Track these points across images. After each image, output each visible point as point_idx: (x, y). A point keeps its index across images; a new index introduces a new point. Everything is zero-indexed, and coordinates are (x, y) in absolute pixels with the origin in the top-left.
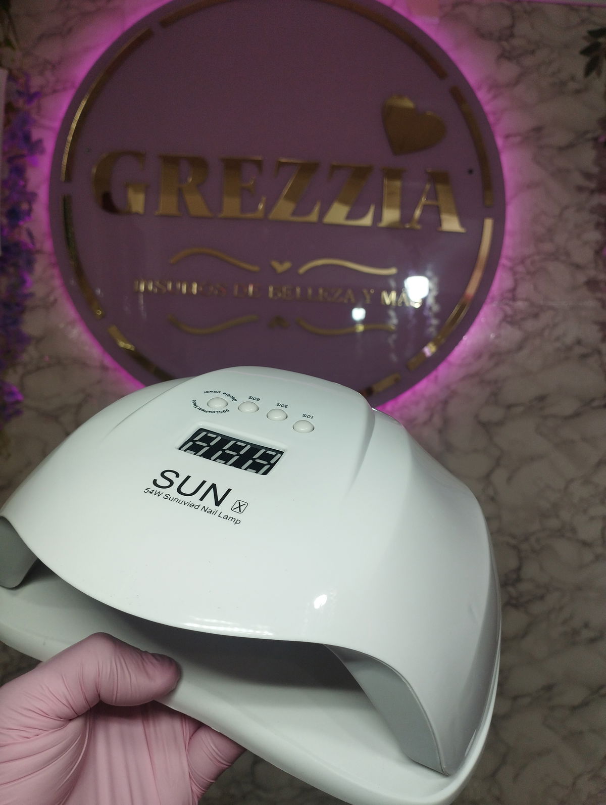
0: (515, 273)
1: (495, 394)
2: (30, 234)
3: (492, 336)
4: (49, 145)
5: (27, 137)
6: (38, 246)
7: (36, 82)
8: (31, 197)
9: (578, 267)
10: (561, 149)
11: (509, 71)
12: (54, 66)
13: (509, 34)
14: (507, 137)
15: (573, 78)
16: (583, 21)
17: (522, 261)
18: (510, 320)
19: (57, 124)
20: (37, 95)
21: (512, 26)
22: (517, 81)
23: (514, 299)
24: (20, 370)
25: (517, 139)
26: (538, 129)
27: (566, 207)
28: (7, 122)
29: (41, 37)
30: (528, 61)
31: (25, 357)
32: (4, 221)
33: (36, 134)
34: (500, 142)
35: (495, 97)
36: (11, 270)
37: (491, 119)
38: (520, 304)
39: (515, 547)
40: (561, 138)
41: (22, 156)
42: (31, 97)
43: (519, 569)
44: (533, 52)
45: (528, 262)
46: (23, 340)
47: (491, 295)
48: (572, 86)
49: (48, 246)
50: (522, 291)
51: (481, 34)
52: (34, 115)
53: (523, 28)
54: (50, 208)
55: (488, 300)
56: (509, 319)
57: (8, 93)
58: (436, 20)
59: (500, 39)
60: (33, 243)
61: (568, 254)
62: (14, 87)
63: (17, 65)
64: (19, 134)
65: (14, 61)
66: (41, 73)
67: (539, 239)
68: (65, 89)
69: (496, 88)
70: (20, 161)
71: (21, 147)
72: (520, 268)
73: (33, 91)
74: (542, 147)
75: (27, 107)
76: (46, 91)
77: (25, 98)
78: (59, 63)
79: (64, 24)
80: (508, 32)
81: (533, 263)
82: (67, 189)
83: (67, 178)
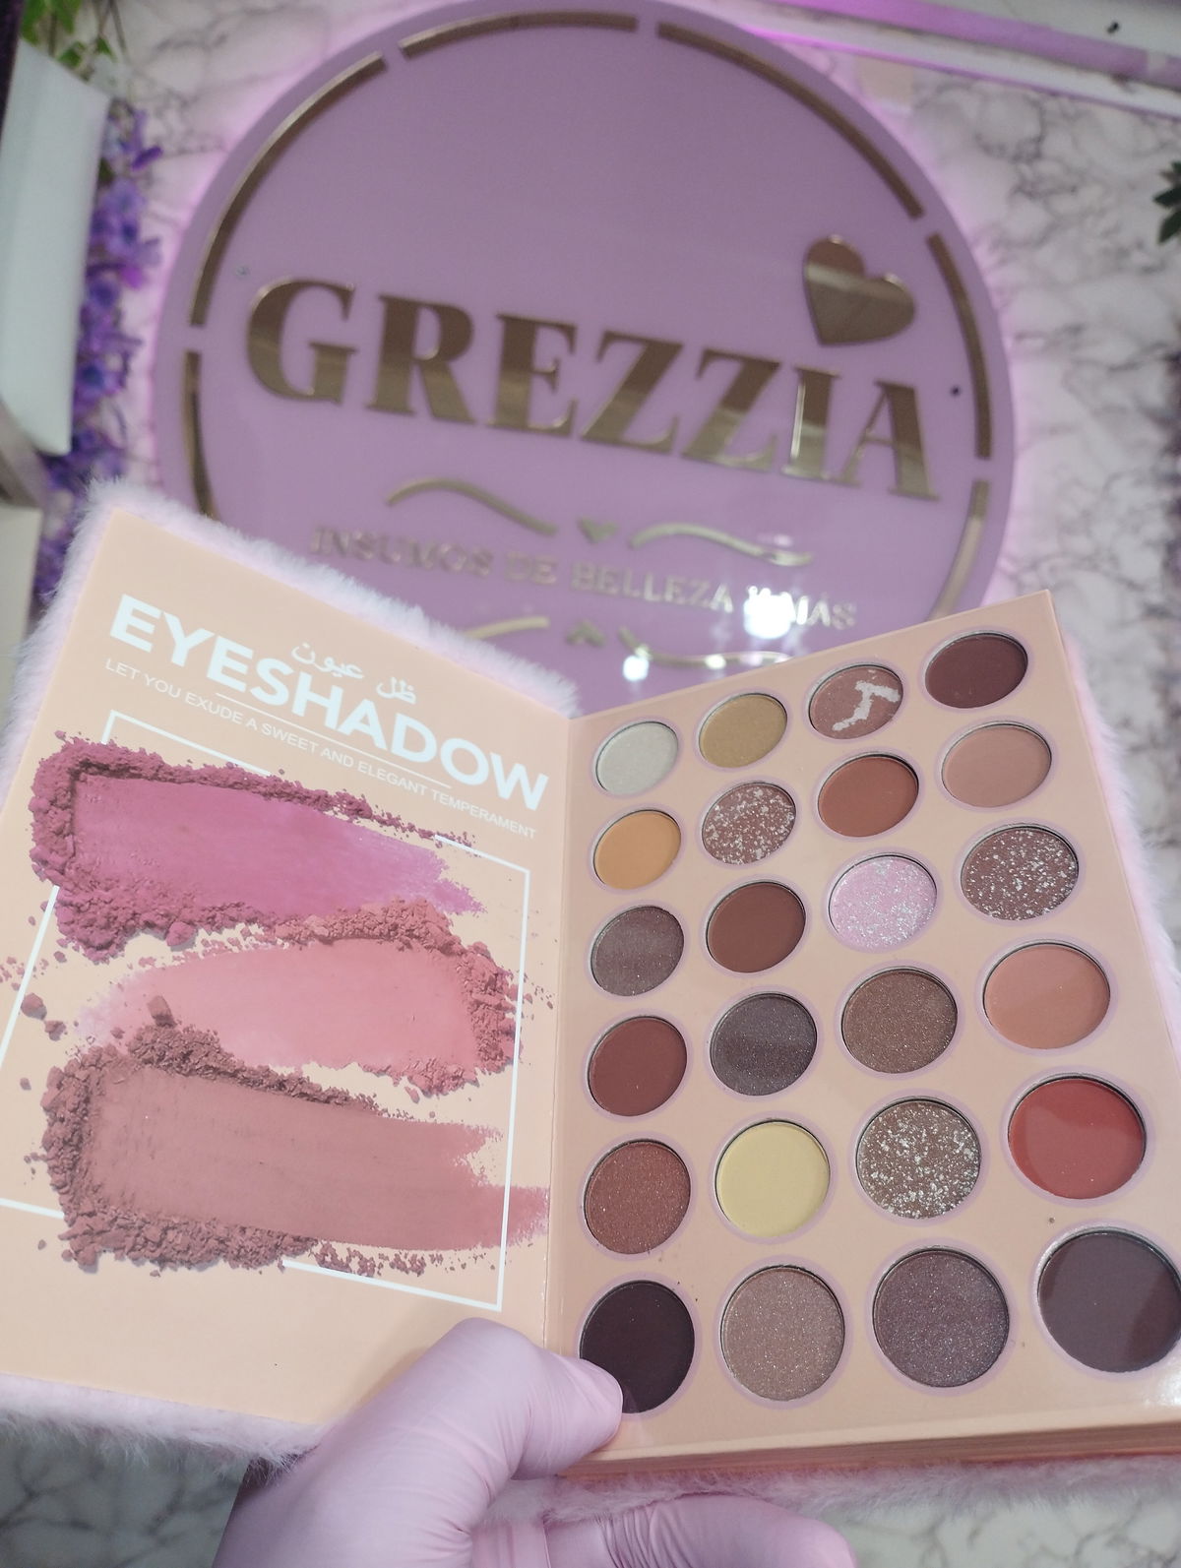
2: (120, 420)
4: (168, 251)
5: (130, 232)
6: (131, 444)
7: (152, 131)
8: (127, 347)
9: (1132, 585)
10: (1114, 370)
11: (1028, 218)
12: (186, 103)
13: (1031, 152)
14: (1020, 336)
15: (1140, 245)
16: (1163, 146)
17: (1034, 566)
20: (154, 153)
21: (1039, 139)
22: (1043, 239)
25: (1039, 343)
26: (1076, 330)
27: (1115, 477)
28: (96, 200)
29: (164, 46)
30: (1065, 204)
34: (1008, 343)
35: (1003, 262)
37: (996, 301)
40: (1116, 350)
42: (148, 156)
44: (1073, 190)
45: (1045, 567)
48: (1138, 258)
51: (986, 146)
52: (142, 192)
53: (1058, 143)
54: (154, 373)
57: (105, 143)
58: (906, 109)
59: (1016, 158)
60: (124, 437)
61: (1114, 560)
62: (115, 133)
63: (121, 91)
64: (114, 222)
65: (113, 82)
66: (159, 114)
67: (1066, 529)
68: (203, 150)
69: (1006, 245)
70: (109, 277)
71: (116, 245)
72: (1029, 578)
73: (148, 144)
74: (1079, 363)
75: (133, 173)
76: (167, 147)
77: (132, 157)
78: (196, 99)
79: (212, 26)
80: (1031, 148)
81: (1053, 570)
82: (196, 339)
83: (198, 318)
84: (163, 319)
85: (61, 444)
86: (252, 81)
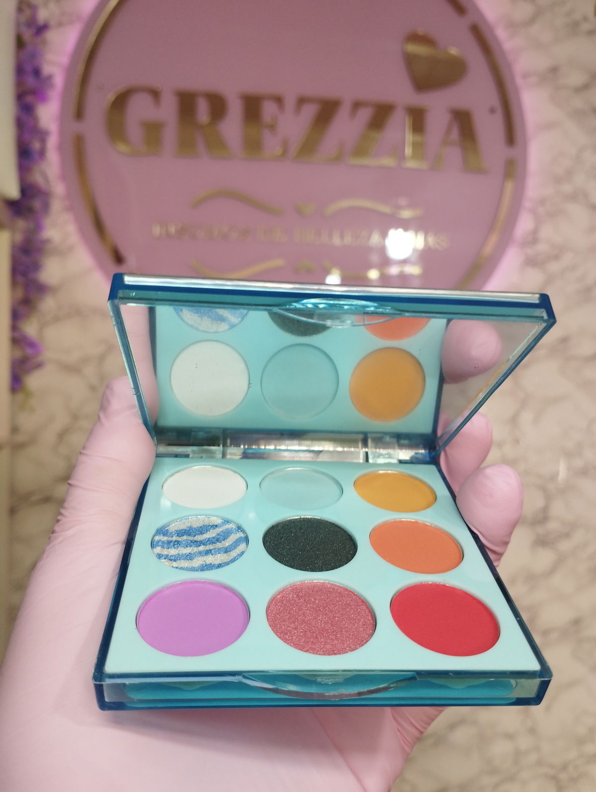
0: (537, 215)
2: (45, 177)
4: (59, 80)
5: (37, 72)
6: (52, 190)
7: (43, 15)
8: (43, 136)
10: (577, 90)
11: (524, 11)
14: (526, 76)
15: (585, 19)
19: (65, 60)
20: (45, 27)
22: (532, 21)
23: (535, 242)
25: (534, 80)
26: (554, 70)
27: (583, 149)
31: (43, 307)
33: (46, 69)
34: (519, 81)
35: (512, 35)
36: (26, 215)
37: (510, 57)
38: (542, 247)
39: (541, 487)
40: (576, 78)
41: (32, 92)
42: (41, 29)
43: (545, 509)
45: (548, 203)
46: (42, 289)
48: (586, 27)
50: (543, 234)
52: (41, 50)
54: (60, 148)
55: (513, 242)
56: (531, 261)
60: (48, 186)
61: (585, 195)
62: (23, 19)
64: (28, 68)
66: (45, 5)
67: (558, 180)
68: (71, 22)
70: (29, 99)
71: (30, 81)
72: (541, 210)
73: (41, 22)
74: (558, 88)
75: (35, 39)
76: (52, 23)
77: (33, 30)
81: (553, 204)
82: (79, 128)
83: (80, 117)
84: (62, 119)
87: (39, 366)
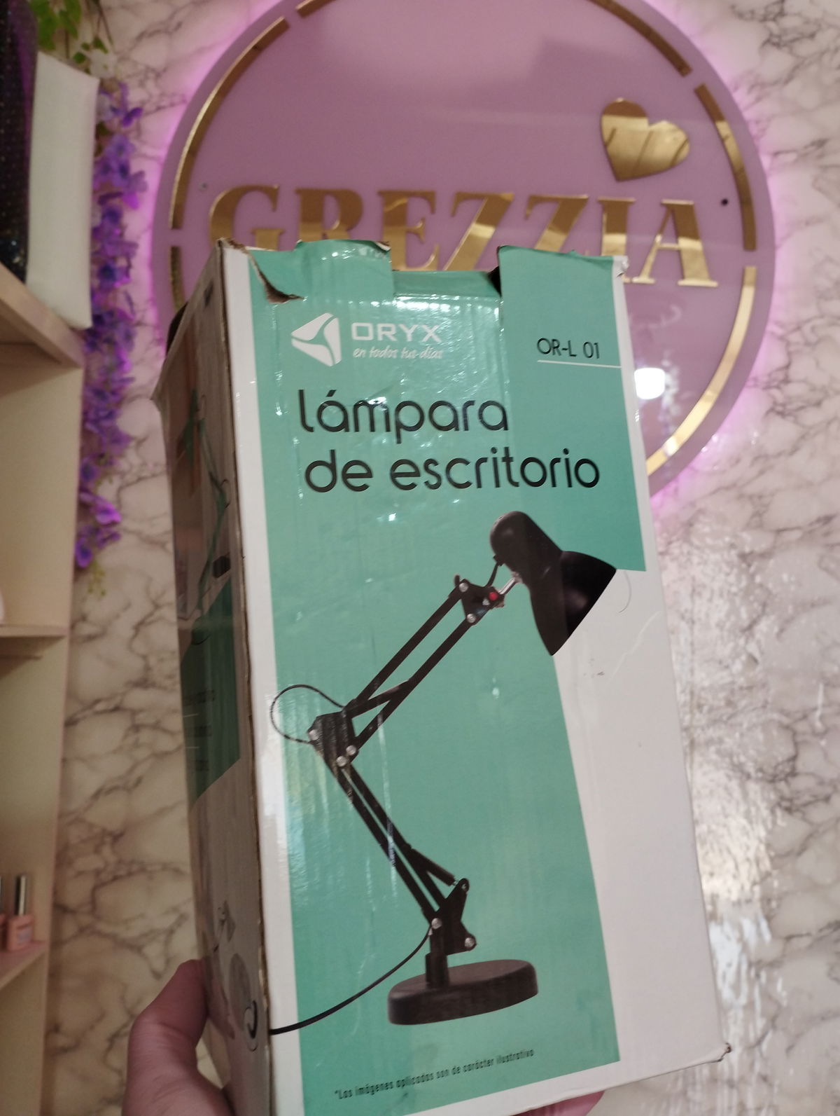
0: (788, 344)
1: (757, 514)
2: (129, 300)
3: (756, 434)
4: (152, 179)
5: (124, 170)
6: (138, 317)
7: (135, 97)
8: (129, 249)
11: (778, 62)
12: (158, 75)
13: (777, 11)
14: (776, 154)
17: (798, 327)
18: (779, 411)
19: (162, 153)
20: (137, 112)
21: (782, 2)
22: (790, 78)
23: (787, 381)
24: (117, 482)
25: (792, 157)
26: (821, 143)
28: (99, 150)
29: (141, 37)
30: (805, 48)
31: (123, 464)
32: (97, 282)
33: (135, 167)
34: (766, 161)
35: (758, 99)
36: (105, 347)
37: (754, 130)
38: (794, 389)
39: (787, 727)
41: (118, 195)
42: (132, 115)
43: (794, 758)
44: (812, 36)
45: (807, 328)
46: (120, 440)
47: (753, 374)
49: (150, 316)
50: (798, 370)
51: (739, 13)
52: (133, 141)
54: (153, 265)
55: (750, 383)
56: (779, 409)
57: (99, 111)
59: (764, 19)
60: (133, 312)
62: (107, 102)
63: (111, 72)
64: (114, 165)
65: (106, 67)
66: (142, 84)
67: (822, 296)
68: (172, 105)
69: (760, 86)
70: (116, 202)
71: (117, 181)
72: (795, 337)
73: (131, 107)
74: (825, 168)
75: (123, 129)
76: (147, 107)
77: (122, 117)
78: (165, 70)
79: (171, 17)
80: (776, 9)
81: (813, 329)
82: (176, 238)
83: (177, 224)
84: (156, 227)
85: (86, 321)
86: (201, 51)
87: (114, 537)
